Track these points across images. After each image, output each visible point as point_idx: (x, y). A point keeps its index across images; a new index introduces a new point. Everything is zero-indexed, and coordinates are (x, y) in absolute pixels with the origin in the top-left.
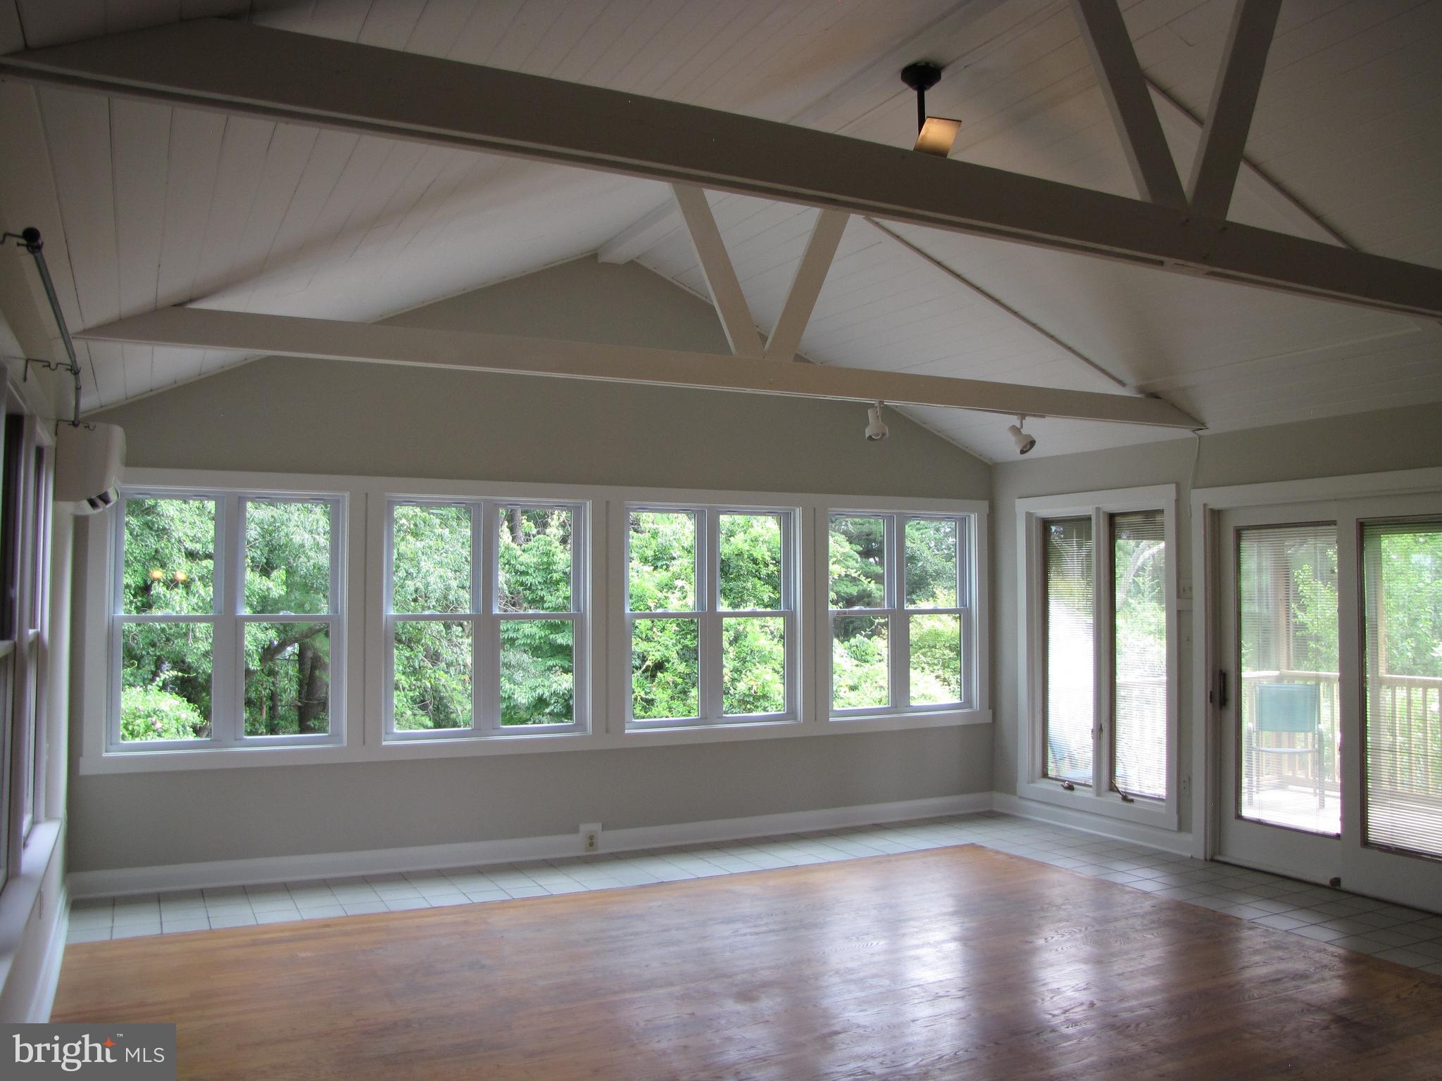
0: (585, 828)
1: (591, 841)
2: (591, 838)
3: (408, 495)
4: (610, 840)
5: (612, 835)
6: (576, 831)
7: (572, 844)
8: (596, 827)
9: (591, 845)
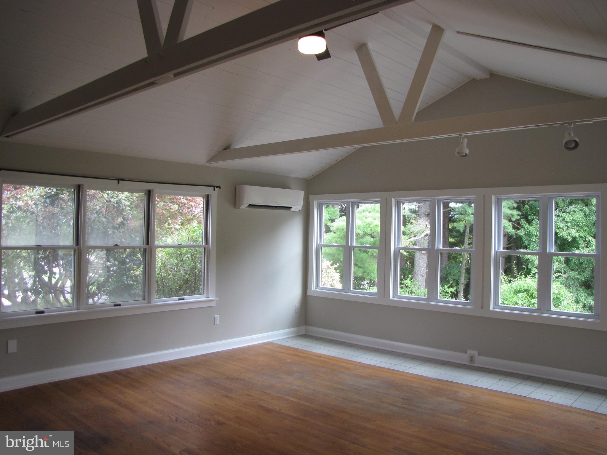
0: (470, 352)
1: (472, 359)
2: (472, 357)
3: (406, 198)
4: (481, 360)
5: (482, 358)
6: (466, 352)
7: (462, 358)
8: (475, 353)
9: (472, 360)
